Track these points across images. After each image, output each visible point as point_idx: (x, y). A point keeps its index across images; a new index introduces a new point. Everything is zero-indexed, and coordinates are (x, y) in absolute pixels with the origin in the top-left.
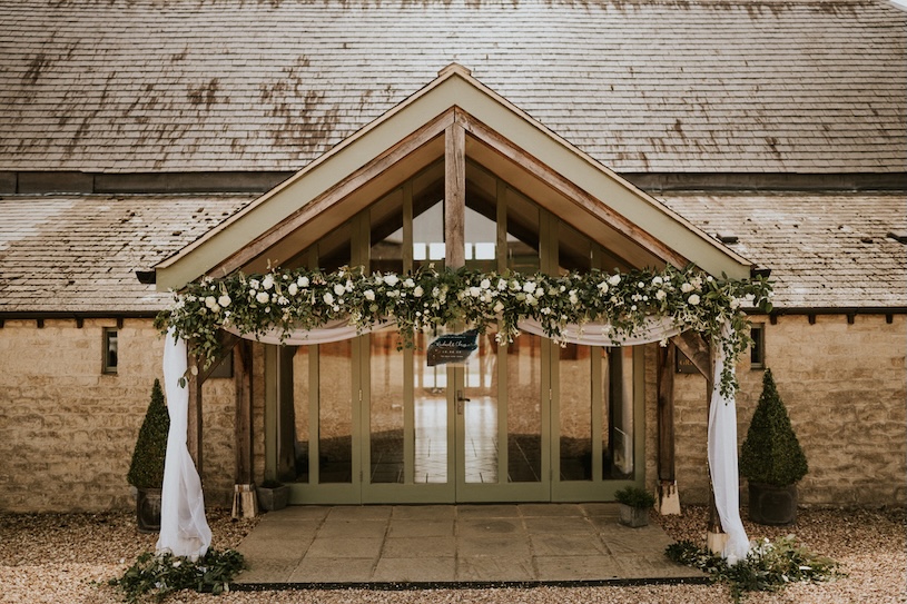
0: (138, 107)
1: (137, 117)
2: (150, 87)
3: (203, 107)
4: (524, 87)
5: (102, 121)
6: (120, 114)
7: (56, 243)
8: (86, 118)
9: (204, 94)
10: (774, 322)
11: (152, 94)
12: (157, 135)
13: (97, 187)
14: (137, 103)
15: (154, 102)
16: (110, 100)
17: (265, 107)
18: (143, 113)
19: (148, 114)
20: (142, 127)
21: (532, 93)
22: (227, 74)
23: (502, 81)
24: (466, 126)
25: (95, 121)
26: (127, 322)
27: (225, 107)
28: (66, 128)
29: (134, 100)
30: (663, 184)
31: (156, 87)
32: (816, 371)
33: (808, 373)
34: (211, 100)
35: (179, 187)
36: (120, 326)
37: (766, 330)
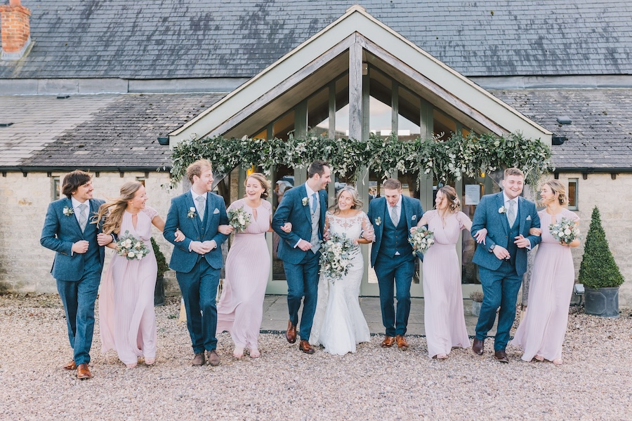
0: (157, 33)
1: (156, 40)
2: (165, 20)
3: (201, 32)
4: (427, 14)
5: (134, 43)
6: (145, 38)
7: (105, 125)
8: (123, 41)
9: (202, 23)
10: (585, 178)
11: (166, 24)
12: (170, 53)
13: (130, 89)
14: (156, 30)
15: (168, 29)
16: (138, 28)
17: (243, 32)
18: (160, 37)
19: (164, 38)
20: (160, 47)
21: (433, 19)
22: (217, 9)
23: (411, 10)
24: (363, 45)
25: (129, 43)
26: (151, 174)
27: (216, 32)
28: (110, 48)
29: (154, 28)
30: (525, 84)
31: (170, 19)
32: (616, 213)
33: (610, 214)
34: (207, 28)
35: (184, 88)
36: (147, 176)
37: (579, 183)
